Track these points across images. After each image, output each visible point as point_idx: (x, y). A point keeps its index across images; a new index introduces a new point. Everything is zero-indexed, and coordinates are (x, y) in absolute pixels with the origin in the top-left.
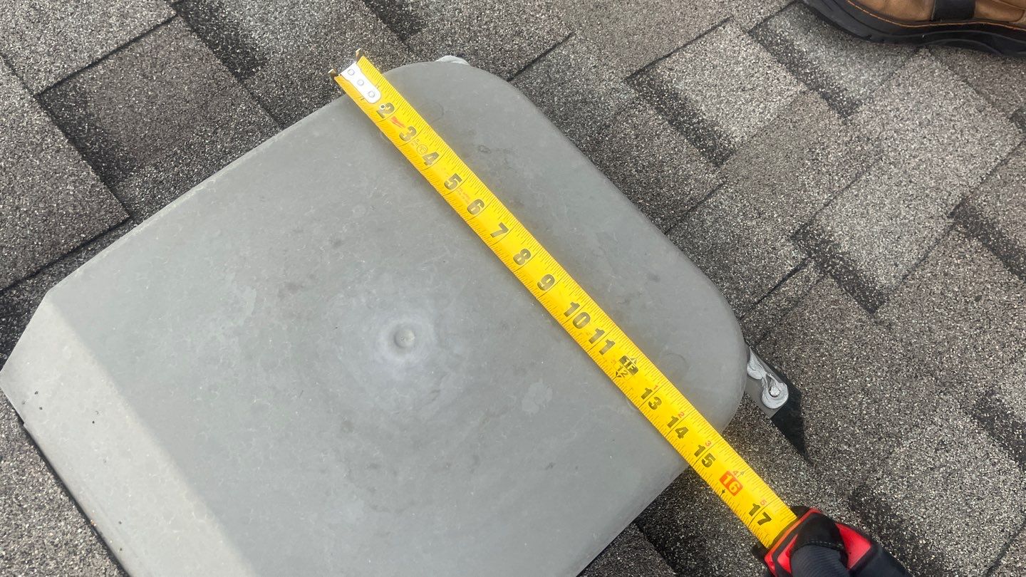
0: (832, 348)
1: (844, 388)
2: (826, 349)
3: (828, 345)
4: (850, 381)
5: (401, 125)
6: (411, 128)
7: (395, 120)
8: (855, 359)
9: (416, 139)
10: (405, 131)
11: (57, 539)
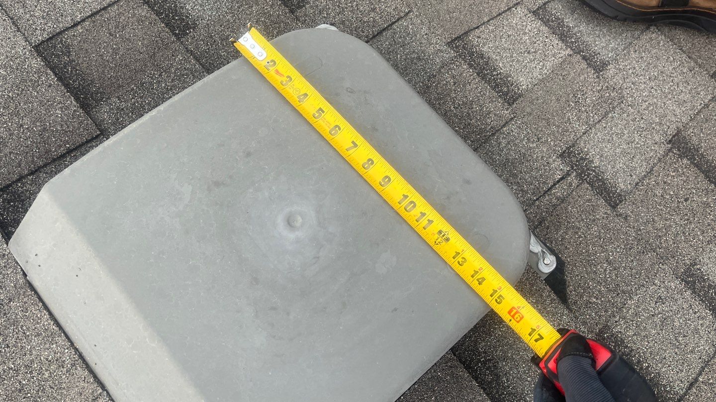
0: (586, 232)
1: (594, 260)
2: (582, 232)
3: (584, 230)
4: (598, 254)
5: (281, 75)
6: (288, 77)
7: (277, 72)
8: (602, 240)
9: (292, 84)
10: (284, 79)
11: (51, 357)
